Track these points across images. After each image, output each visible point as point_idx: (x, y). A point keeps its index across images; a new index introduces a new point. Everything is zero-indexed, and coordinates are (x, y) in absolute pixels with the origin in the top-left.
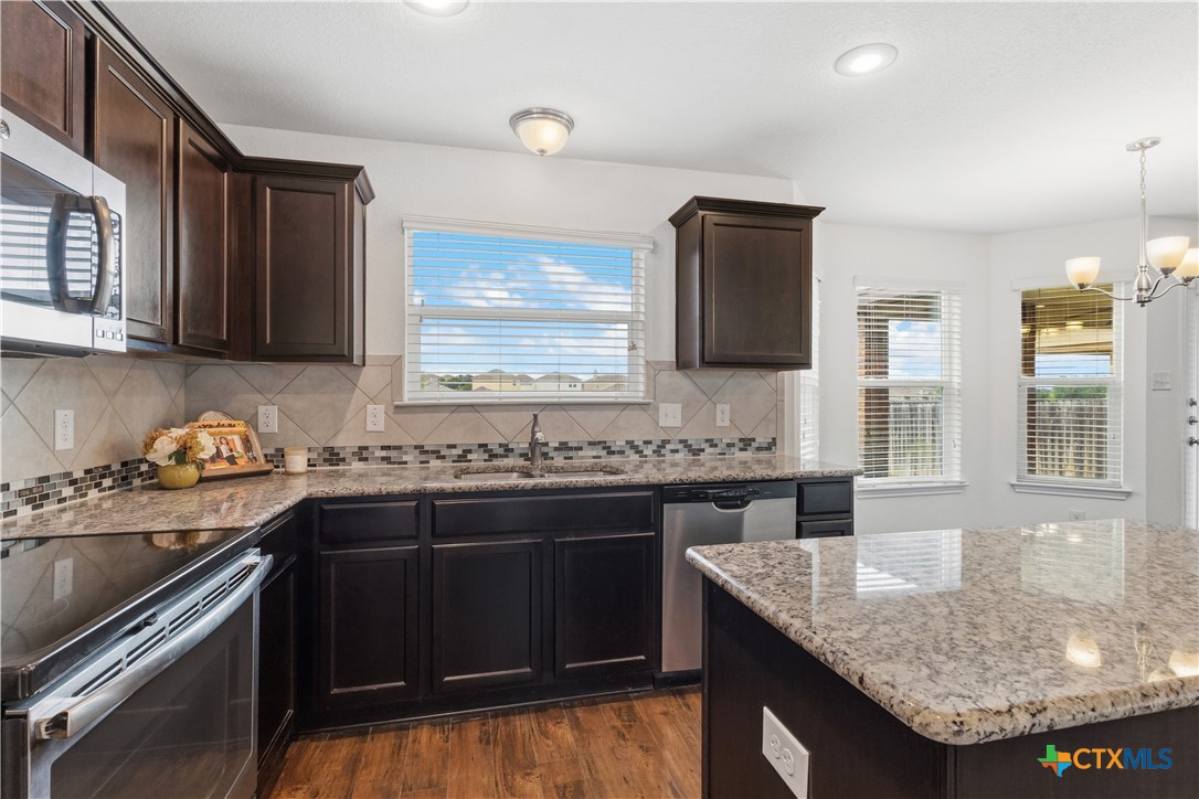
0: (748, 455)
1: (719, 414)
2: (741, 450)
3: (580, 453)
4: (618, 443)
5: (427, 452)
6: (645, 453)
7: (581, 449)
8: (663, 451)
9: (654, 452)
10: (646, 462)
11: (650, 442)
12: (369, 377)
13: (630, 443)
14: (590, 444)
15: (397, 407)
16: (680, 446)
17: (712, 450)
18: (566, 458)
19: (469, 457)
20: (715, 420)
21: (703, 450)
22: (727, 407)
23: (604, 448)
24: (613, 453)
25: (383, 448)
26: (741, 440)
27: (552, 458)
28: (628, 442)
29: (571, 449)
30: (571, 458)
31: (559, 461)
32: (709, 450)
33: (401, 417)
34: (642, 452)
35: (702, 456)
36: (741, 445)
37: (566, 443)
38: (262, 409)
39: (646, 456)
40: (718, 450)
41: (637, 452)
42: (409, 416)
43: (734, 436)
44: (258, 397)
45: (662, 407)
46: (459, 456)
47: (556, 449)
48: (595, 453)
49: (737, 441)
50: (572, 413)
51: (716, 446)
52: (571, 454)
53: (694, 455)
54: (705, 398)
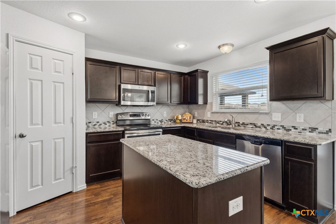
0: (314, 134)
1: (298, 118)
2: (310, 132)
3: (248, 126)
4: (258, 124)
5: (216, 122)
6: (267, 128)
7: (248, 125)
8: (274, 128)
9: (271, 128)
10: (268, 131)
11: (269, 125)
12: (208, 106)
13: (262, 125)
14: (251, 124)
15: (212, 112)
16: (281, 128)
17: (295, 130)
18: (244, 127)
19: (224, 124)
20: (296, 119)
21: (291, 130)
22: (302, 115)
23: (254, 125)
24: (257, 127)
25: (210, 121)
26: (309, 128)
27: (241, 127)
28: (261, 124)
29: (245, 125)
30: (245, 127)
31: (242, 128)
32: (293, 130)
33: (213, 114)
34: (266, 128)
35: (290, 132)
36: (310, 130)
37: (244, 123)
38: (195, 112)
39: (268, 129)
40: (297, 131)
41: (264, 128)
42: (214, 114)
43: (307, 126)
44: (195, 110)
45: (273, 114)
46: (222, 124)
47: (242, 124)
48: (252, 126)
49: (308, 129)
50: (246, 115)
51: (297, 129)
52: (245, 126)
53: (287, 131)
54: (291, 111)
